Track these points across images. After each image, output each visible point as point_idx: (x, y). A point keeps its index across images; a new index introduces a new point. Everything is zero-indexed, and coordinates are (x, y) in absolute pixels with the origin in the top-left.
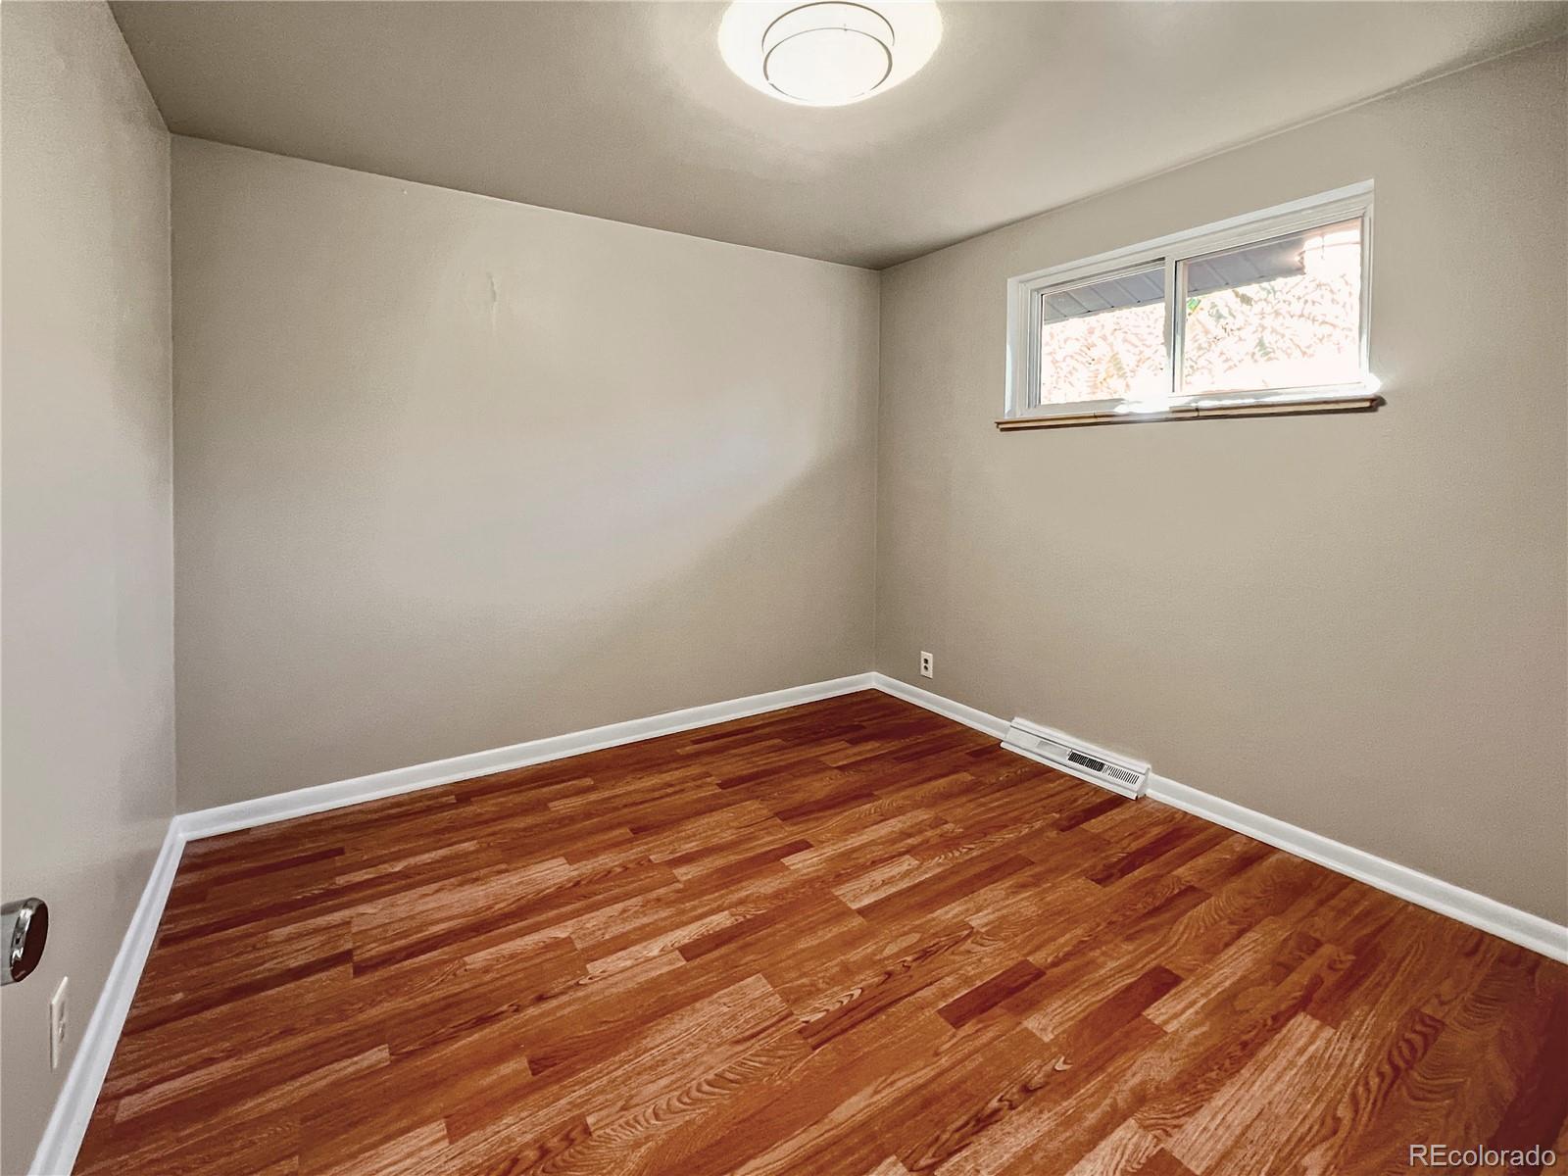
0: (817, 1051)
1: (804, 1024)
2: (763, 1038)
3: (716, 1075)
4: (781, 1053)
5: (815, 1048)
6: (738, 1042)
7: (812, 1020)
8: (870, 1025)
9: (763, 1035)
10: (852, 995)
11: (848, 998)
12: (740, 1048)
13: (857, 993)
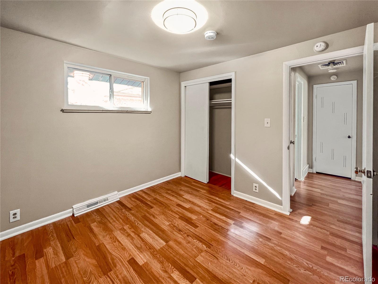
0: (213, 245)
1: (207, 248)
2: (214, 254)
3: (227, 260)
4: (216, 250)
5: (212, 245)
6: (217, 259)
7: (205, 247)
8: (203, 237)
9: (214, 255)
10: (196, 241)
11: (197, 242)
12: (219, 258)
13: (195, 240)
